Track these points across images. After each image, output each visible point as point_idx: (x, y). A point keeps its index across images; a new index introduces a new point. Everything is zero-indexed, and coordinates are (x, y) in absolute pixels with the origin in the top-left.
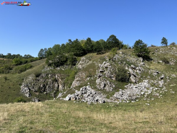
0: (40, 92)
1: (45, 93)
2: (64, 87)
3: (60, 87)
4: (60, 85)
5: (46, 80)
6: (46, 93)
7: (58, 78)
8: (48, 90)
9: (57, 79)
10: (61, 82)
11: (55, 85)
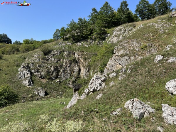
0: (50, 79)
1: (58, 80)
2: (88, 71)
3: (83, 71)
4: (82, 68)
5: (60, 61)
6: (60, 81)
7: (79, 58)
8: (64, 76)
9: (77, 59)
10: (83, 64)
11: (74, 69)
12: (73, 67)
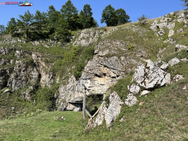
1: (7, 90)
2: (52, 78)
3: (45, 78)
4: (43, 74)
5: (9, 62)
6: (10, 92)
7: (38, 60)
8: (16, 84)
9: (35, 61)
10: (45, 69)
11: (31, 75)
12: (30, 72)
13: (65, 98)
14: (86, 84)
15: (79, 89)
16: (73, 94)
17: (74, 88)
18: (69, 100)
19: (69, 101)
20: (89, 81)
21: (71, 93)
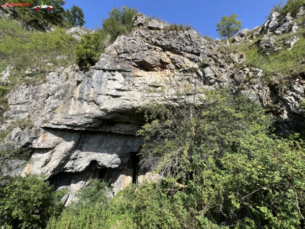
13: (29, 117)
14: (109, 81)
15: (86, 93)
16: (61, 106)
17: (66, 91)
18: (45, 122)
19: (46, 125)
20: (118, 75)
21: (56, 103)
